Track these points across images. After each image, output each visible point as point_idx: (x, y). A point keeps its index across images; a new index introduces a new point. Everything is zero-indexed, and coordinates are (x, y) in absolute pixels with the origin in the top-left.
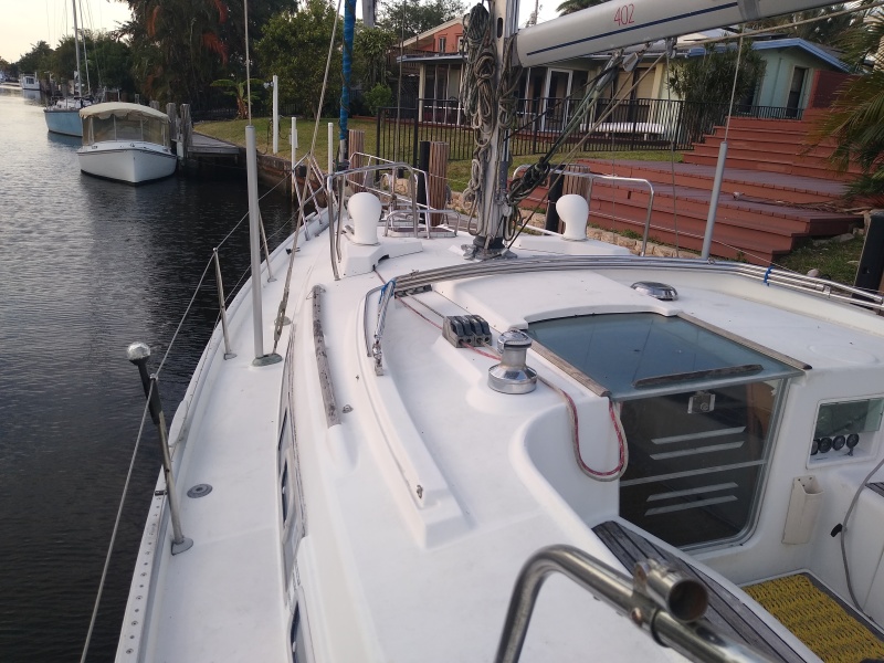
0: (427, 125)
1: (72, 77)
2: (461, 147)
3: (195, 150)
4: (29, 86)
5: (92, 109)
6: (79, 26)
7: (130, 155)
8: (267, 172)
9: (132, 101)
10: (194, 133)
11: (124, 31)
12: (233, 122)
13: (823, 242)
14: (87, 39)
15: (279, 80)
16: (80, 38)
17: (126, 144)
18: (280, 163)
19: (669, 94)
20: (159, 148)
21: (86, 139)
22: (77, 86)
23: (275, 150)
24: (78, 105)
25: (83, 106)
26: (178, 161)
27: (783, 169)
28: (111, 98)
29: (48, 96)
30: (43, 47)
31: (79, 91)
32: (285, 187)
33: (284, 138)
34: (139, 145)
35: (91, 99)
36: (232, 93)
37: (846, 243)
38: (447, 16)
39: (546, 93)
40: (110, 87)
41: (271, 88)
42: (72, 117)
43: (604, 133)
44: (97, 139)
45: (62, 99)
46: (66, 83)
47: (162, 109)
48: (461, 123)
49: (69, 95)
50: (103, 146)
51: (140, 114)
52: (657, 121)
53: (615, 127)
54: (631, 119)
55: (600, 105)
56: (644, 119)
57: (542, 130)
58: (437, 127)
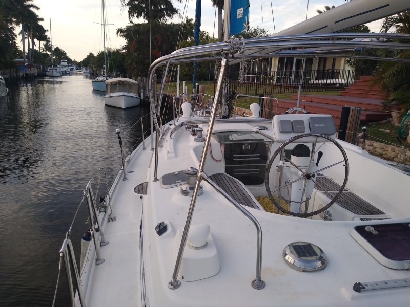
1: (102, 67)
4: (86, 71)
5: (110, 81)
6: (106, 46)
7: (123, 97)
9: (125, 77)
11: (123, 48)
13: (373, 123)
14: (109, 52)
16: (106, 51)
17: (121, 94)
19: (348, 67)
20: (134, 95)
21: (107, 92)
22: (104, 71)
23: (178, 95)
24: (105, 79)
25: (106, 79)
26: (141, 100)
28: (117, 76)
29: (93, 75)
30: (91, 55)
31: (105, 73)
33: (181, 89)
34: (126, 94)
35: (109, 77)
37: (383, 123)
38: (258, 35)
39: (294, 69)
40: (117, 71)
41: (177, 71)
42: (102, 83)
44: (111, 92)
45: (98, 76)
46: (100, 70)
47: (136, 80)
49: (101, 75)
50: (113, 94)
51: (128, 82)
52: (343, 78)
53: (324, 81)
54: (332, 78)
55: (318, 72)
56: (338, 78)
57: (291, 83)
58: (247, 83)
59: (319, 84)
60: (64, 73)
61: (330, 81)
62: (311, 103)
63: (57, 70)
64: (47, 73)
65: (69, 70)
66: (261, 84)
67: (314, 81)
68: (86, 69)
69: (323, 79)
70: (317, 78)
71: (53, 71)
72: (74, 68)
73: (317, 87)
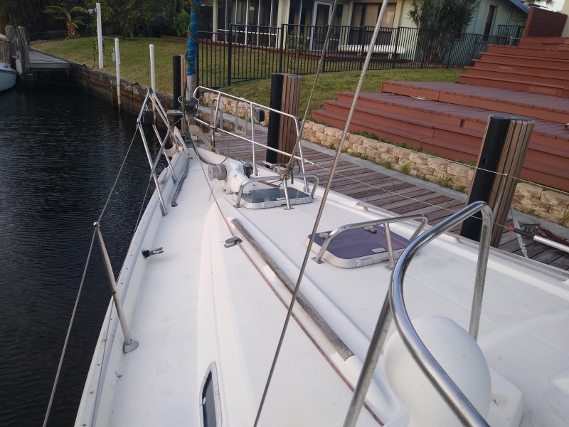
0: (220, 45)
2: (260, 65)
3: (32, 66)
8: (95, 84)
10: (32, 50)
12: (65, 41)
15: (102, 6)
18: (106, 78)
23: (101, 66)
26: (18, 76)
27: (554, 92)
32: (112, 98)
36: (62, 18)
41: (95, 14)
43: (357, 52)
48: (248, 43)
55: (352, 31)
59: (355, 53)
66: (255, 48)
70: (350, 42)
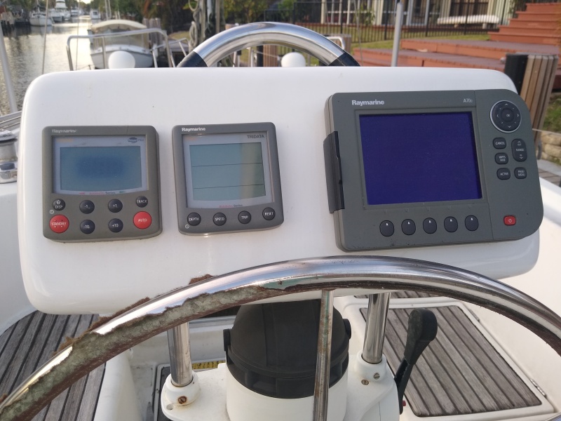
4: (94, 17)
17: (116, 47)
21: (95, 46)
34: (125, 47)
52: (493, 13)
53: (462, 20)
54: (475, 13)
56: (485, 13)
57: (407, 24)
58: (334, 26)
59: (452, 25)
60: (61, 20)
61: (473, 19)
62: (434, 54)
63: (45, 15)
64: (32, 22)
65: (69, 15)
67: (446, 20)
68: (96, 13)
69: (460, 14)
70: (452, 14)
71: (39, 17)
72: (80, 12)
73: (449, 29)
